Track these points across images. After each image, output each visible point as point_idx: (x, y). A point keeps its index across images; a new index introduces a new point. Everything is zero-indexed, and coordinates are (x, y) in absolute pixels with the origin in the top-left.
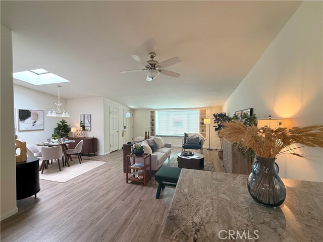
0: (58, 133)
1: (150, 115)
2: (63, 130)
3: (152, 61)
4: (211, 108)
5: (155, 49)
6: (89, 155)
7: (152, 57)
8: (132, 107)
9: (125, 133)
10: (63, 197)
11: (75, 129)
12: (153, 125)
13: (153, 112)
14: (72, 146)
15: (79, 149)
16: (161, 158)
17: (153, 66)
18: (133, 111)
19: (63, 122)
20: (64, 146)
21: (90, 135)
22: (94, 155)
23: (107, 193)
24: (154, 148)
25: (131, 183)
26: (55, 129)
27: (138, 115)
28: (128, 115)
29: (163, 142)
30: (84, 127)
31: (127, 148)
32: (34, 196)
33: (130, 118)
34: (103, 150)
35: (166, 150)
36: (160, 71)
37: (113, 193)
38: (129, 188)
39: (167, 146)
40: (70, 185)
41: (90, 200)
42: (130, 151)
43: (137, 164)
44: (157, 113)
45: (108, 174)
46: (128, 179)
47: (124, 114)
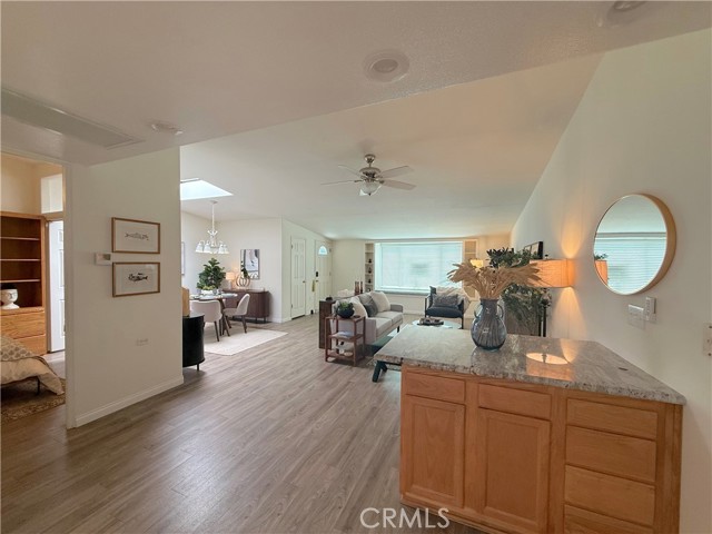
0: (206, 281)
1: (364, 251)
2: (213, 275)
3: (370, 168)
4: (486, 238)
5: (374, 150)
6: (256, 322)
7: (370, 161)
8: (331, 235)
9: (316, 284)
10: (236, 372)
11: (232, 276)
12: (370, 271)
13: (370, 246)
14: (234, 303)
15: (242, 309)
16: (383, 326)
17: (370, 176)
18: (331, 243)
19: (213, 262)
20: (220, 300)
21: (258, 287)
22: (265, 322)
23: (298, 371)
24: (372, 309)
25: (333, 362)
26: (201, 275)
27: (340, 250)
28: (323, 250)
29: (389, 302)
31: (326, 306)
32: (195, 367)
33: (327, 257)
34: (279, 313)
35: (393, 315)
36: (382, 182)
37: (308, 371)
38: (329, 368)
39: (394, 308)
40: (242, 358)
41: (275, 377)
42: (330, 312)
43: (342, 330)
44: (377, 246)
45: (294, 348)
46: (327, 356)
47: (316, 250)
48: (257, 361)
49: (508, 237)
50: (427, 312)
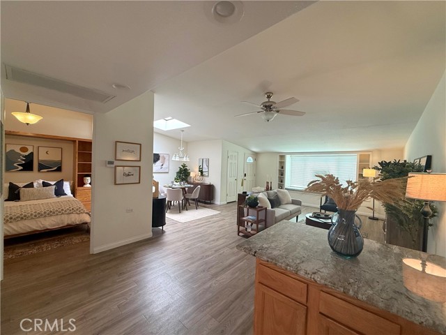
0: (180, 176)
1: (278, 160)
2: (183, 174)
3: (269, 101)
4: (380, 151)
5: (271, 89)
6: (205, 203)
7: (269, 97)
8: (255, 150)
9: (245, 182)
10: (182, 234)
11: (194, 174)
12: (282, 173)
13: (282, 157)
14: (191, 190)
15: (196, 194)
16: (282, 215)
17: (268, 108)
18: (256, 155)
19: (184, 166)
20: (184, 189)
21: (208, 181)
22: (210, 204)
23: (218, 240)
24: (276, 202)
25: (243, 236)
26: (177, 173)
27: (262, 160)
28: (250, 160)
29: (290, 197)
30: (202, 172)
31: (242, 197)
32: (161, 228)
33: (252, 164)
34: (219, 199)
35: (292, 207)
36: (278, 112)
37: (223, 241)
38: (239, 240)
39: (294, 202)
40: (187, 226)
41: (202, 241)
42: (246, 202)
43: (250, 216)
44: (288, 158)
45: (221, 223)
46: (239, 232)
47: (245, 159)
48: (196, 228)
49: (402, 150)
50: (322, 208)
